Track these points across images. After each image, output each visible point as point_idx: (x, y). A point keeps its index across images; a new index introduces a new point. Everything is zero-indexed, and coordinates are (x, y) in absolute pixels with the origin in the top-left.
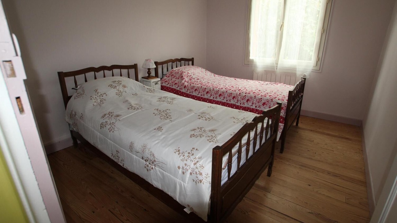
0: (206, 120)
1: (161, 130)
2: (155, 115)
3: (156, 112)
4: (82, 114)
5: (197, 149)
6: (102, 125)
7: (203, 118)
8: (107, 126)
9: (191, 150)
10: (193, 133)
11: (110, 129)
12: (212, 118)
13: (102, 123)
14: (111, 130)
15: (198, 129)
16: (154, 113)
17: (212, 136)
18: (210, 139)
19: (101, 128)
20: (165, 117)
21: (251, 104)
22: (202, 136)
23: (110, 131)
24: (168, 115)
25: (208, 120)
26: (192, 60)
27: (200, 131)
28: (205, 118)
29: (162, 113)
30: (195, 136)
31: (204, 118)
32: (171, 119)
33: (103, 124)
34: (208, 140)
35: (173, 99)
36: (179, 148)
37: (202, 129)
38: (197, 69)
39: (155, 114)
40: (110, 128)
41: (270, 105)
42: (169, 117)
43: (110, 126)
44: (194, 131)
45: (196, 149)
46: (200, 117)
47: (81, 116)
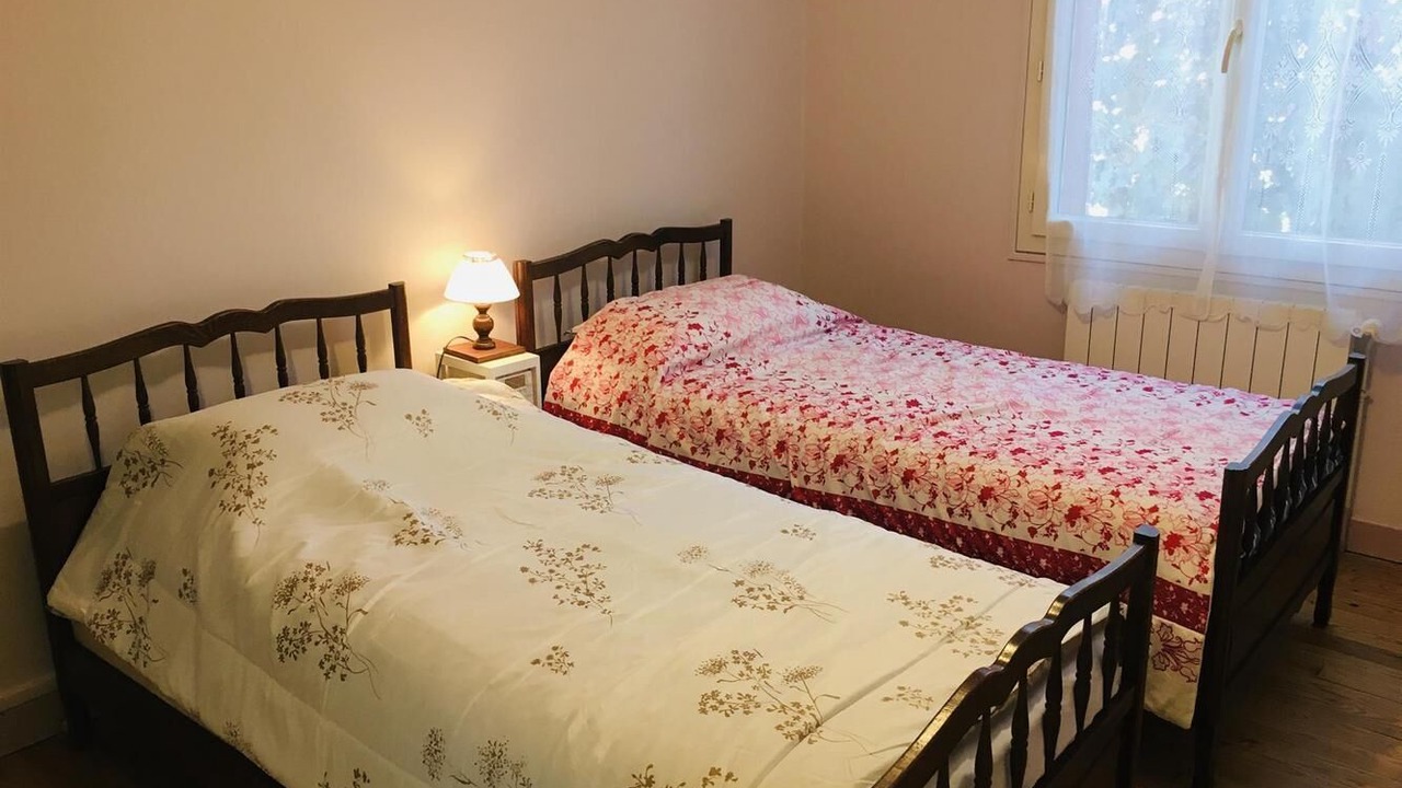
0: (773, 608)
1: (564, 669)
2: (532, 581)
3: (533, 560)
4: (185, 572)
5: (729, 776)
6: (286, 644)
7: (756, 598)
8: (310, 646)
9: (705, 780)
10: (709, 684)
11: (327, 665)
12: (801, 598)
13: (285, 630)
14: (333, 668)
15: (737, 661)
16: (524, 570)
17: (797, 705)
18: (787, 723)
19: (282, 658)
20: (577, 589)
21: (1007, 517)
22: (751, 705)
23: (327, 675)
24: (590, 579)
25: (780, 608)
26: (723, 231)
27: (742, 675)
28: (768, 597)
29: (563, 569)
30: (721, 703)
31: (763, 602)
32: (606, 606)
33: (291, 636)
34: (779, 727)
35: (609, 483)
36: (651, 766)
37: (752, 663)
38: (748, 292)
39: (528, 576)
40: (327, 658)
41: (1105, 520)
42: (598, 595)
43: (323, 649)
44: (718, 676)
45: (724, 773)
46: (742, 590)
47: (185, 587)
